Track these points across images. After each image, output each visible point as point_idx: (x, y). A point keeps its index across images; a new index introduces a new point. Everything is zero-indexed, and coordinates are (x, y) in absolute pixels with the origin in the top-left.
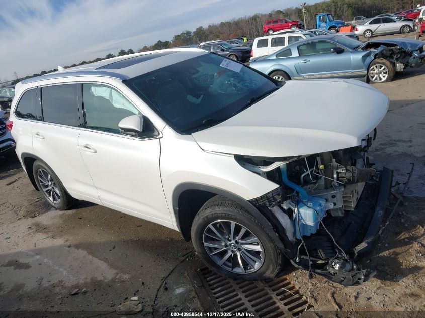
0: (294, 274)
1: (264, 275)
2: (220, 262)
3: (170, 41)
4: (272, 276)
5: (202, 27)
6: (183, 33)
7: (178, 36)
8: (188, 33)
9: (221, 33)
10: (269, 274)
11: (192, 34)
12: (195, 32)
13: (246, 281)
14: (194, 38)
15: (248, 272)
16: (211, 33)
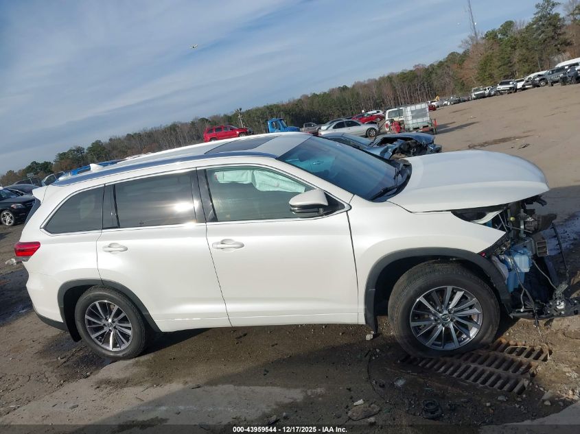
0: (508, 334)
1: (482, 341)
2: (428, 344)
3: (52, 162)
4: (490, 339)
5: (100, 141)
6: (70, 150)
7: (64, 154)
8: (79, 150)
9: (129, 149)
10: (487, 338)
11: (85, 151)
12: (90, 148)
13: (463, 354)
14: (89, 156)
15: (463, 344)
16: (114, 148)
